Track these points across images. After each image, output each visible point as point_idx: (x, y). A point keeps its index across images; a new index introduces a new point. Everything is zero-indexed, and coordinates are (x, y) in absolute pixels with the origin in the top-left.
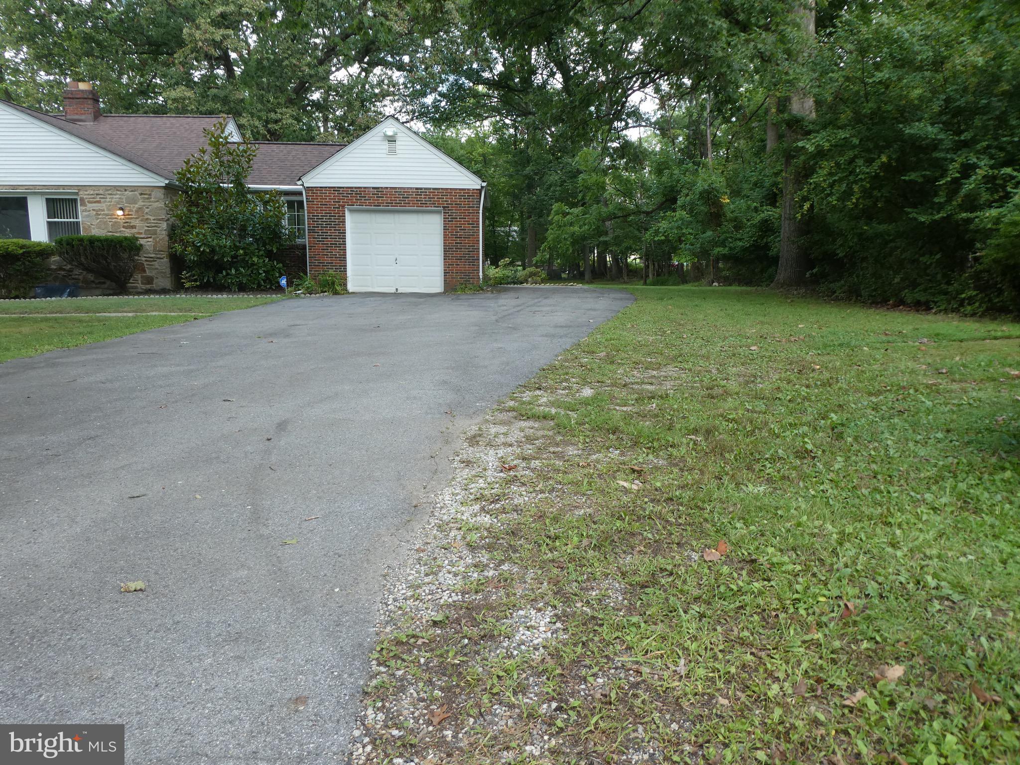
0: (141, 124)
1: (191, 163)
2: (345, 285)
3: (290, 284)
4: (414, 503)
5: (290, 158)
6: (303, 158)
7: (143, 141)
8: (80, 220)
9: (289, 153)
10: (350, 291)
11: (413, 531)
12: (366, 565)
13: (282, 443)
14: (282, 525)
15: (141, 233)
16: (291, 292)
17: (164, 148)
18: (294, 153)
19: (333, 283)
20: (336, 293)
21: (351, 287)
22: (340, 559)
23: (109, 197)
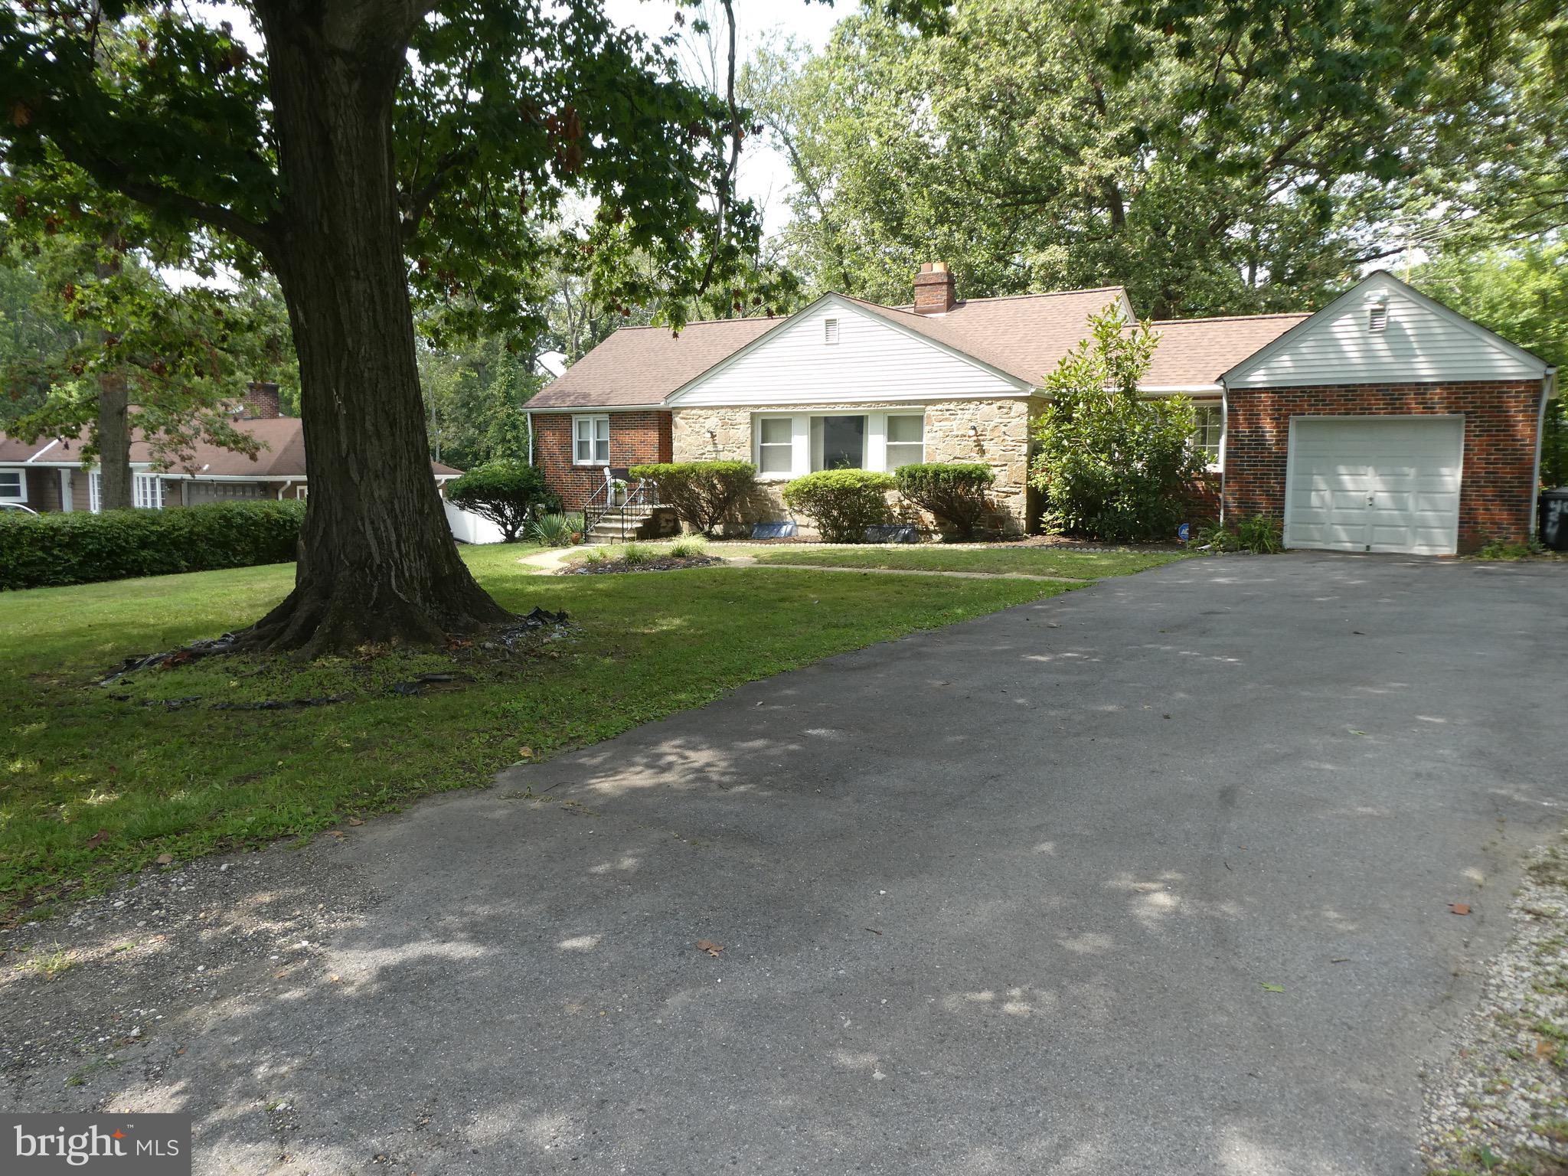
0: (1001, 308)
1: (1068, 363)
2: (1280, 537)
3: (1193, 532)
4: (1453, 969)
5: (1205, 342)
6: (1224, 341)
7: (1004, 333)
8: (925, 442)
9: (1204, 334)
10: (1287, 547)
11: (1456, 1016)
12: (1390, 1052)
13: (1233, 825)
14: (1258, 959)
15: (995, 459)
16: (1193, 547)
17: (1029, 341)
18: (1211, 335)
19: (1261, 536)
20: (1264, 551)
21: (1288, 541)
22: (1351, 1033)
23: (959, 412)
